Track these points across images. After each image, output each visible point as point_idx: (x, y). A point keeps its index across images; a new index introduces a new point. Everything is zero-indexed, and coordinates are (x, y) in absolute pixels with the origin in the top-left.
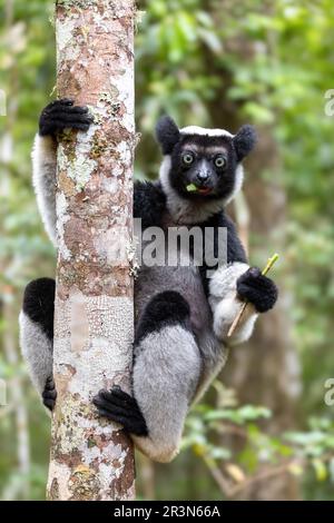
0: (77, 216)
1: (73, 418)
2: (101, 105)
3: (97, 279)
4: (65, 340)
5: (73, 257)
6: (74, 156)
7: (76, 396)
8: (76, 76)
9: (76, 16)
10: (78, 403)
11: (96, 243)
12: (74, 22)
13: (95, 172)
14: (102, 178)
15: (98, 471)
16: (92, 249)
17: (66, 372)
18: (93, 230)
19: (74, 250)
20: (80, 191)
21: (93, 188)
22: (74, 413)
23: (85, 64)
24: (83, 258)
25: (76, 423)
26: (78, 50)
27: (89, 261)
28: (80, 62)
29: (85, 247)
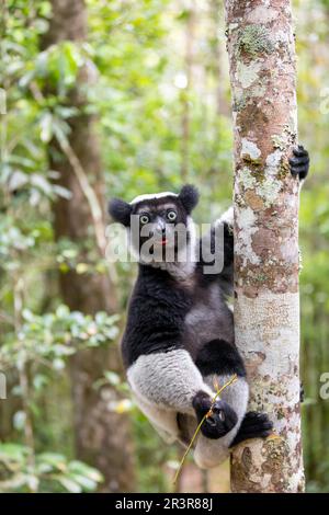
0: (266, 228)
1: (264, 396)
2: (284, 135)
3: (284, 279)
4: (254, 332)
5: (263, 262)
6: (263, 177)
7: (266, 378)
8: (264, 111)
9: (262, 60)
10: (269, 383)
11: (282, 249)
12: (260, 65)
13: (282, 190)
14: (286, 195)
15: (286, 438)
16: (280, 254)
17: (256, 358)
18: (280, 239)
19: (264, 256)
20: (269, 206)
21: (280, 204)
22: (265, 391)
23: (272, 101)
24: (271, 262)
25: (266, 400)
26: (264, 88)
27: (277, 265)
28: (267, 99)
29: (273, 254)
